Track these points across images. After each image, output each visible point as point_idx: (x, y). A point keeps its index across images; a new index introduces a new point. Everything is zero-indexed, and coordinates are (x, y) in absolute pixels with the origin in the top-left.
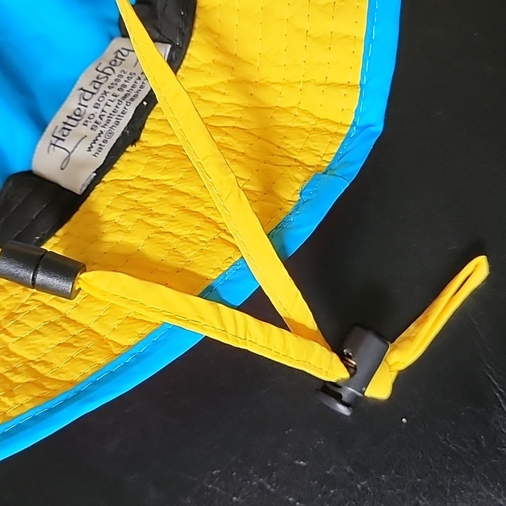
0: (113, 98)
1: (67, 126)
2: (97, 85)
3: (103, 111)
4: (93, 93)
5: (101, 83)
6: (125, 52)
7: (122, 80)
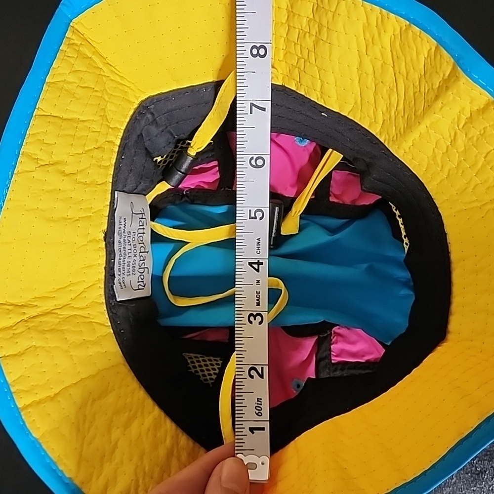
0: (130, 255)
1: (142, 227)
2: (142, 259)
3: (130, 245)
4: (141, 252)
5: (141, 260)
6: (140, 287)
7: (132, 269)
